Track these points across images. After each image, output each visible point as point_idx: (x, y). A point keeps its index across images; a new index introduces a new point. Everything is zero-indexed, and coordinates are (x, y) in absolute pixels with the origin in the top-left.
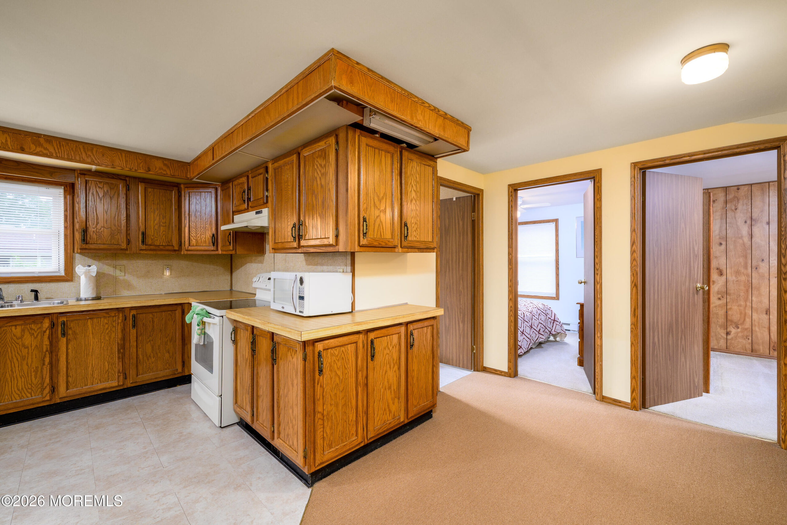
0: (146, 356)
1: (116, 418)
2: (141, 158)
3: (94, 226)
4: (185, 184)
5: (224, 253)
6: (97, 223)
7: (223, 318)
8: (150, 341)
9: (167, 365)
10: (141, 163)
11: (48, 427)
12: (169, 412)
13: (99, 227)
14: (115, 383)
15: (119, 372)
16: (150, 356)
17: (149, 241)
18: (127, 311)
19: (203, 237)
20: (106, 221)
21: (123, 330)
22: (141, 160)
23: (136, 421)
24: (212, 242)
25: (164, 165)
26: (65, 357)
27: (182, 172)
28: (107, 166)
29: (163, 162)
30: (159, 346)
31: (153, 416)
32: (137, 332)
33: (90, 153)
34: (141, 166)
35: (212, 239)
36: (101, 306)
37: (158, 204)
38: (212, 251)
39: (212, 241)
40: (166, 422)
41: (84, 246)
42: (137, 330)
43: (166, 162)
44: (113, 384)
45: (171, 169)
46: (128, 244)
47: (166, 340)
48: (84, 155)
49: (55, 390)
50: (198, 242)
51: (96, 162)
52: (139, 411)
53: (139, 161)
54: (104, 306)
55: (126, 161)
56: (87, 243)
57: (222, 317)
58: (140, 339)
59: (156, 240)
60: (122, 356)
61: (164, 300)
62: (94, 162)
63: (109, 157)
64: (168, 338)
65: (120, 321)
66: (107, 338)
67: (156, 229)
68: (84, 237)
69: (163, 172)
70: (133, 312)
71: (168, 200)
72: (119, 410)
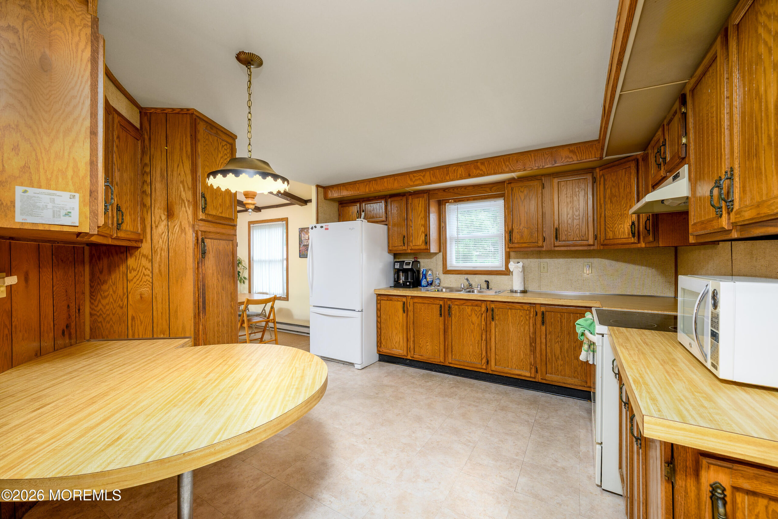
0: (555, 356)
1: (520, 407)
2: (547, 153)
3: (518, 228)
4: (600, 166)
5: (647, 246)
6: (520, 224)
7: (603, 336)
8: (558, 342)
9: (576, 374)
10: (548, 158)
11: (480, 390)
12: (562, 428)
13: (521, 227)
14: (528, 374)
15: (531, 364)
16: (558, 358)
17: (563, 237)
18: (537, 306)
19: (621, 227)
20: (527, 221)
21: (535, 324)
22: (547, 155)
23: (530, 421)
24: (632, 233)
25: (570, 152)
26: (494, 338)
27: (590, 153)
28: (520, 171)
29: (569, 149)
30: (567, 350)
31: (545, 423)
32: (546, 329)
33: (507, 163)
34: (548, 161)
35: (632, 228)
36: (516, 299)
37: (571, 197)
38: (632, 243)
39: (632, 230)
40: (552, 438)
41: (511, 245)
42: (546, 327)
43: (572, 148)
44: (526, 374)
45: (577, 154)
46: (544, 241)
47: (574, 345)
48: (504, 167)
49: (489, 362)
50: (615, 233)
51: (512, 169)
52: (539, 411)
53: (546, 156)
54: (519, 299)
55: (535, 160)
56: (513, 243)
57: (601, 336)
58: (549, 338)
59: (570, 235)
60: (534, 350)
61: (571, 301)
62: (510, 170)
63: (521, 161)
64: (576, 343)
65: (531, 316)
66: (522, 330)
67: (569, 224)
68: (510, 238)
69: (569, 160)
70: (543, 309)
71: (581, 190)
72: (526, 401)
